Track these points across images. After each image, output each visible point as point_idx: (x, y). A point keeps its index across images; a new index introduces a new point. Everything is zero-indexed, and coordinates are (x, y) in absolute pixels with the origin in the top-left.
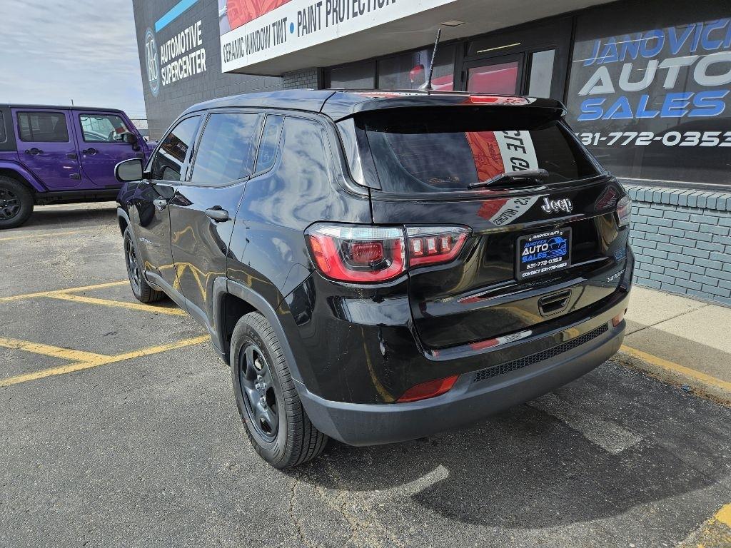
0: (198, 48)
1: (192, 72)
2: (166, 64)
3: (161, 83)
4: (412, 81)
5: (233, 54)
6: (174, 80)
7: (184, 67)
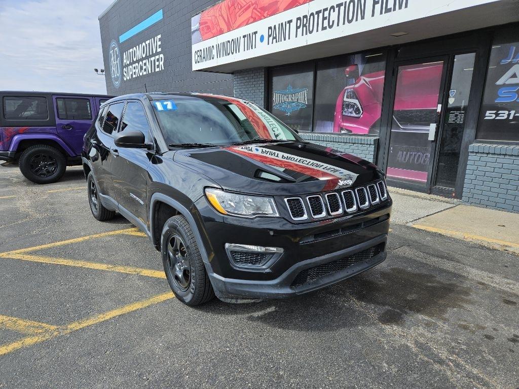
0: (157, 54)
1: (151, 71)
2: (127, 66)
3: (122, 79)
4: (347, 76)
5: (204, 58)
6: (134, 76)
7: (144, 67)
